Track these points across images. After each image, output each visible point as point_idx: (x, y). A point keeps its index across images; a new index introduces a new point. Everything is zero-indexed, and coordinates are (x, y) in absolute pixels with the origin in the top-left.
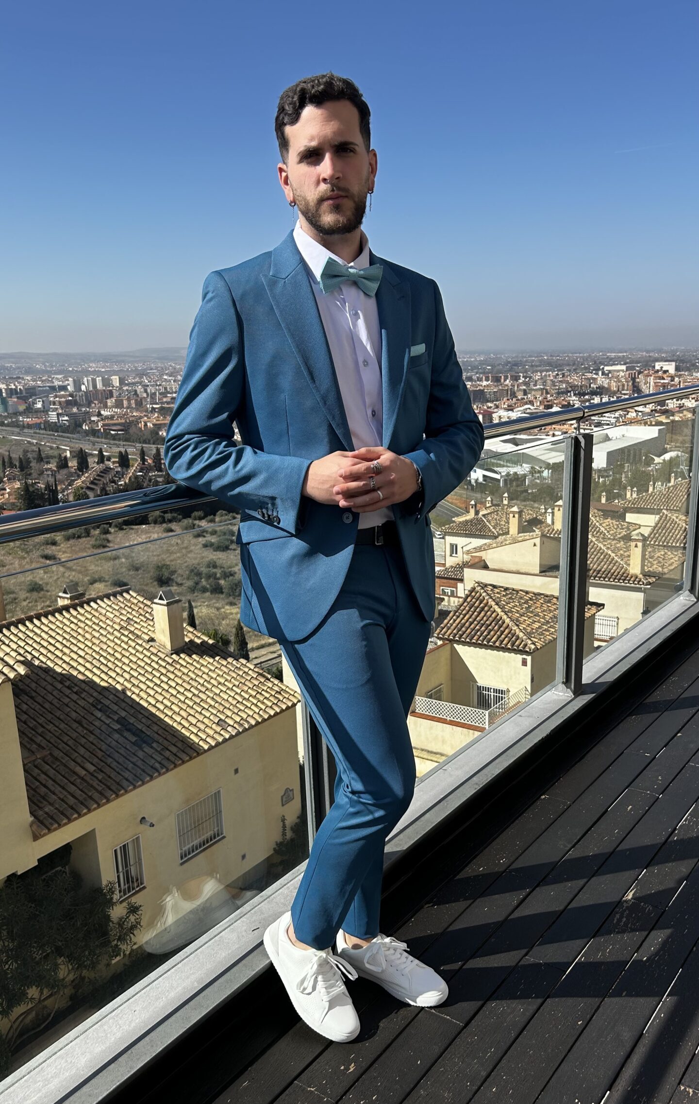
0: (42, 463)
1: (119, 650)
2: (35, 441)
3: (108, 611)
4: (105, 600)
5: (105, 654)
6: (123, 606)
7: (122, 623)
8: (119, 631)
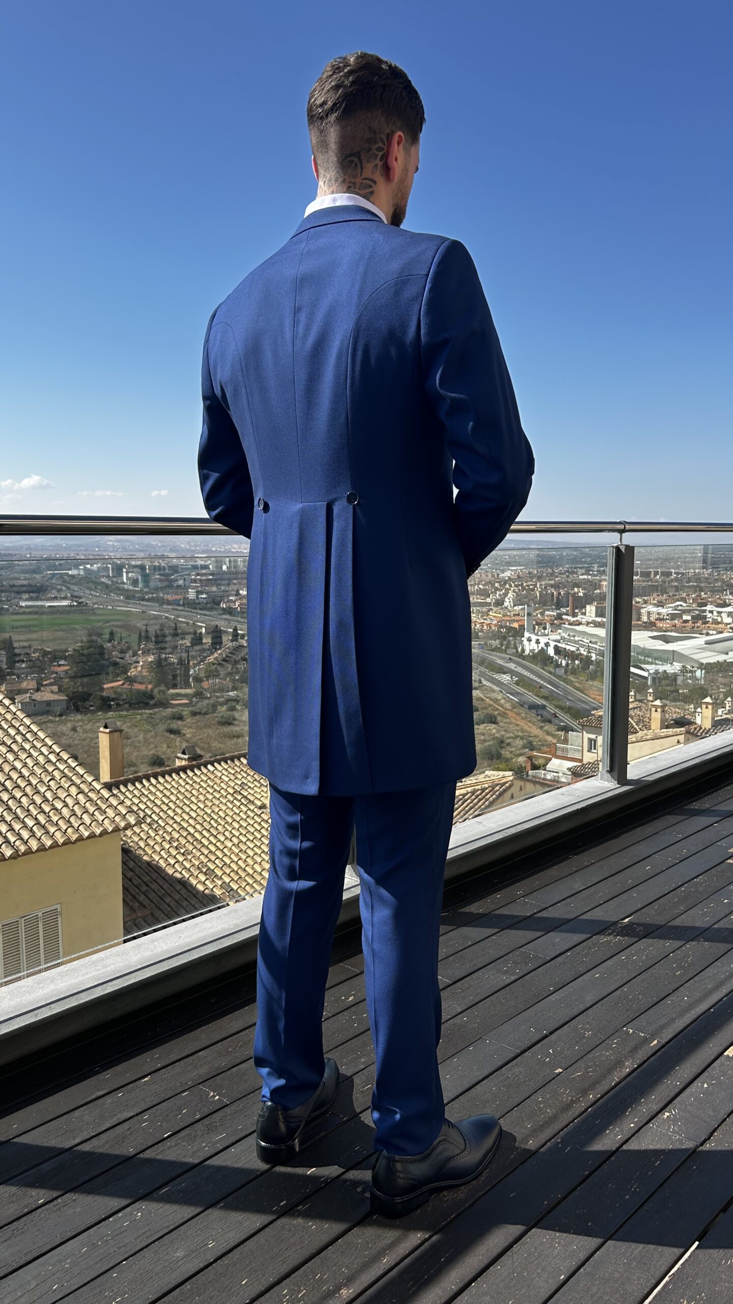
0: (177, 638)
1: (231, 813)
2: (172, 617)
3: (223, 774)
4: (222, 763)
5: (216, 817)
6: (239, 770)
7: (236, 787)
8: (232, 795)
